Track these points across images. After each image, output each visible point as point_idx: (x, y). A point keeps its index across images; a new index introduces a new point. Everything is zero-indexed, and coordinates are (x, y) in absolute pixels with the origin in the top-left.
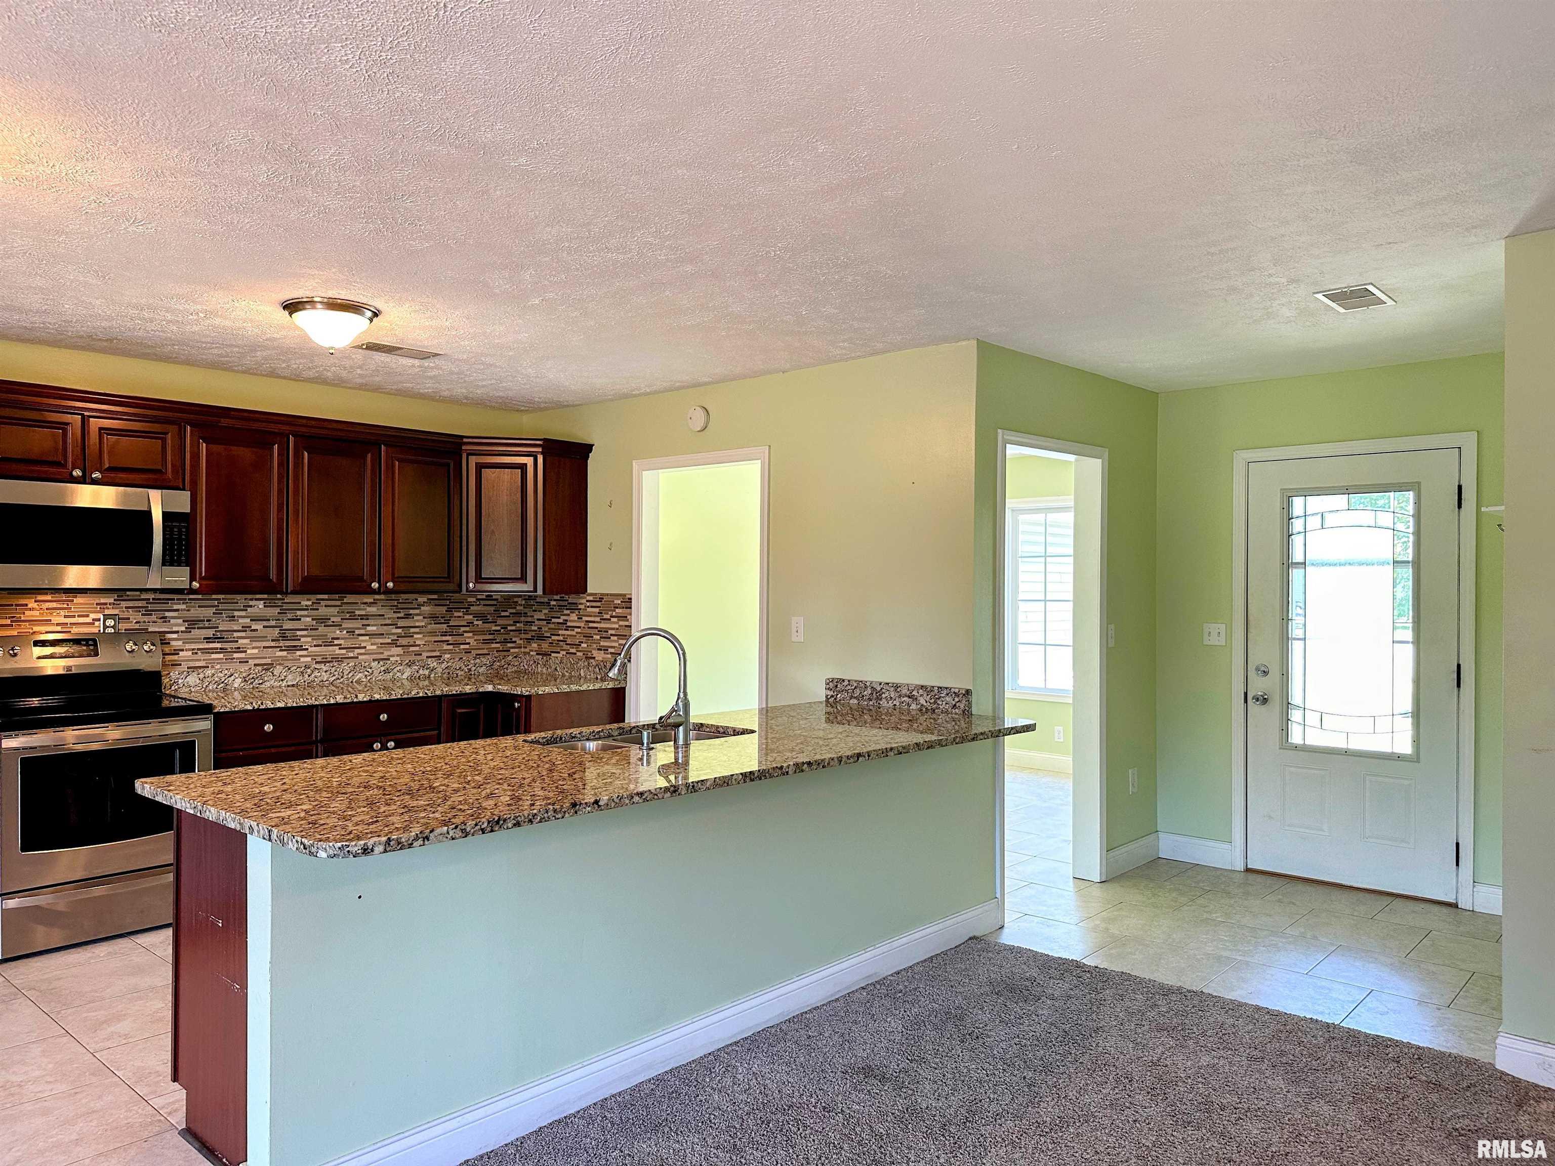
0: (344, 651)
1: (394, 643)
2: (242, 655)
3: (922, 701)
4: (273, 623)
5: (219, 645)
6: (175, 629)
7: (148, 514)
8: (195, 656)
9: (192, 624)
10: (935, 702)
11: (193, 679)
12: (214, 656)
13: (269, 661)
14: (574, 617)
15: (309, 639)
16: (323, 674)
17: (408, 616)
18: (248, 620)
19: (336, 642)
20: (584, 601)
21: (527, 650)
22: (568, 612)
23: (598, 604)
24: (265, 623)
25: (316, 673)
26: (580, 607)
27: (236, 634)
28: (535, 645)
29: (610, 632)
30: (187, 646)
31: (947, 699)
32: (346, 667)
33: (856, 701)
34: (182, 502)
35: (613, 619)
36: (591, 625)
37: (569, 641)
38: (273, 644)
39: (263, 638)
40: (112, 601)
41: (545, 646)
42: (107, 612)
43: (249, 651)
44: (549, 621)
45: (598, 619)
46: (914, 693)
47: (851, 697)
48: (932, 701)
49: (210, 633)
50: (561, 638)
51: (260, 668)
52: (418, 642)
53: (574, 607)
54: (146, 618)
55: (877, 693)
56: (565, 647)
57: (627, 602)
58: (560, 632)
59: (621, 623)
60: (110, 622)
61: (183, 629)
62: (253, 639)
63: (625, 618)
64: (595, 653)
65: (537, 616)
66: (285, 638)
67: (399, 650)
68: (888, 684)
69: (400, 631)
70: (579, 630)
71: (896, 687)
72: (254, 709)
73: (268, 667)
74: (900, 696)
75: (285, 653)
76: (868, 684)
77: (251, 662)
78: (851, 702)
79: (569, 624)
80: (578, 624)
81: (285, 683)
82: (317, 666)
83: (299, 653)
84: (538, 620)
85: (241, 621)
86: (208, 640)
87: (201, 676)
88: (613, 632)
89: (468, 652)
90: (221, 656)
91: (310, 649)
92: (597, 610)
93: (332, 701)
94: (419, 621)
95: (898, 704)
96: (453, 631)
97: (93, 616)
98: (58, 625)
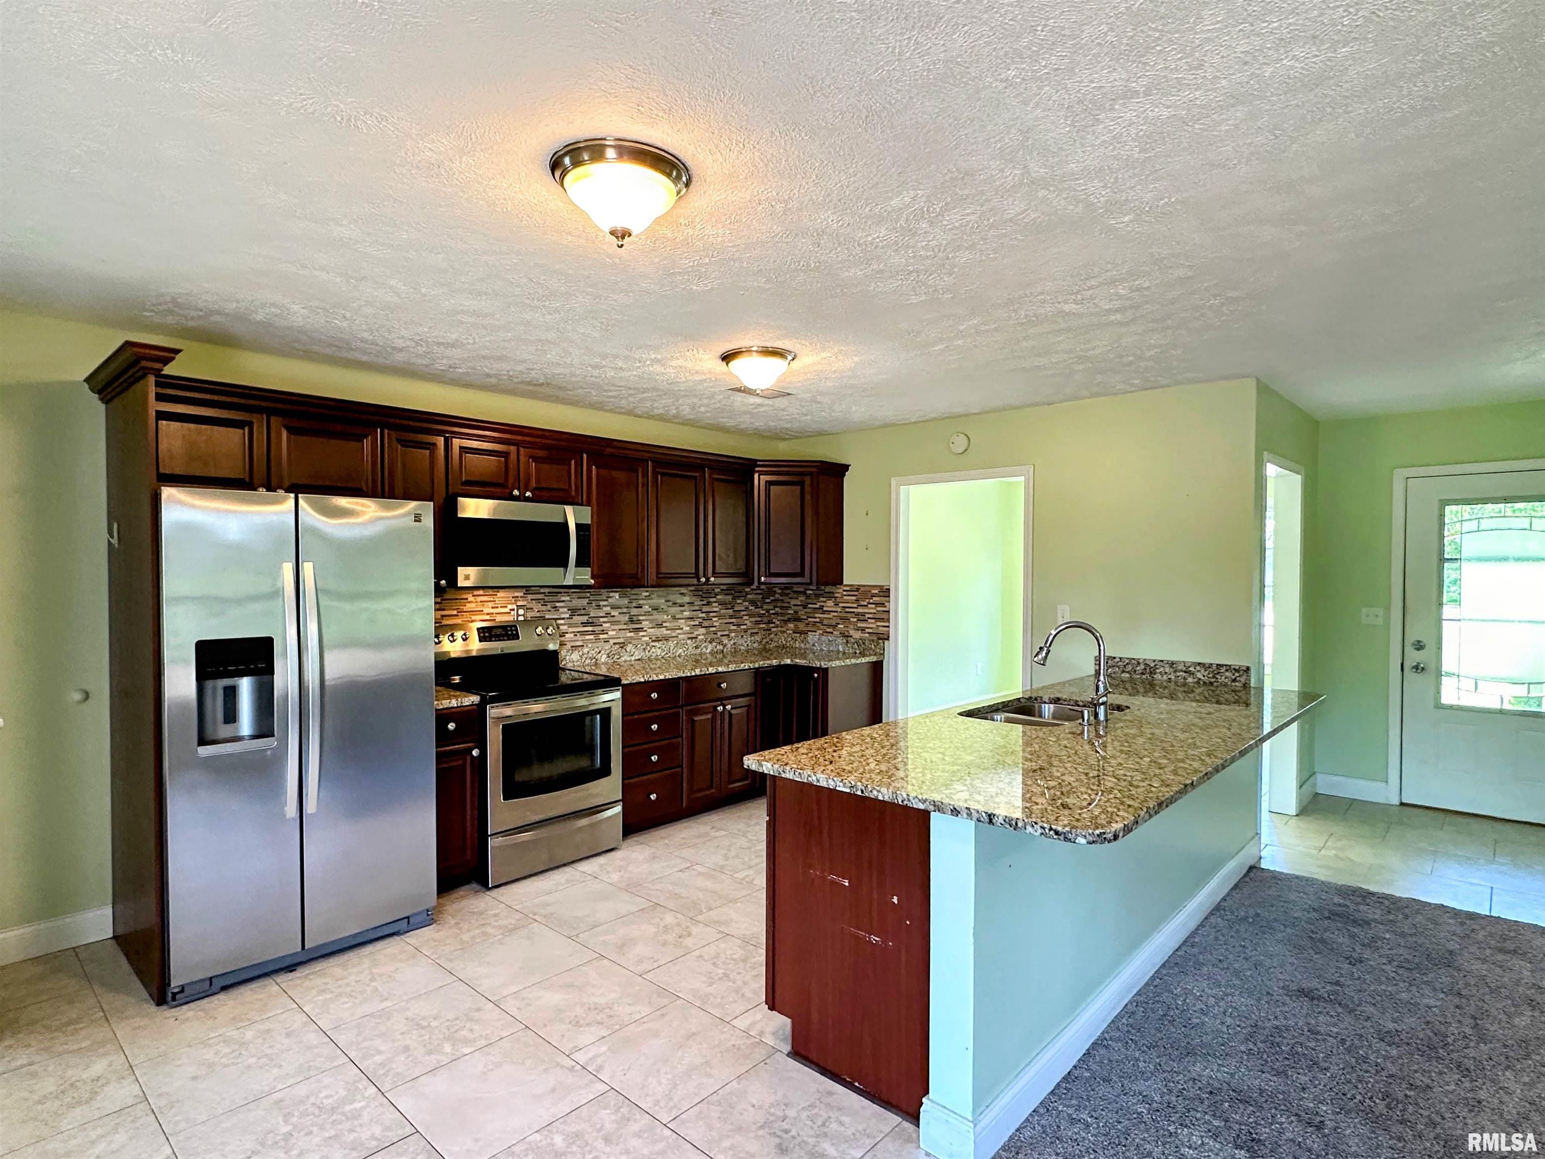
0: (669, 632)
1: (700, 625)
2: (605, 636)
3: (1199, 675)
4: (625, 610)
5: (590, 629)
6: (563, 616)
7: (565, 525)
8: (576, 638)
9: (574, 611)
10: (1213, 677)
11: (575, 656)
12: (588, 637)
13: (622, 640)
14: (830, 603)
15: (647, 623)
16: (658, 651)
17: (709, 604)
18: (609, 608)
19: (664, 625)
20: (841, 591)
21: (784, 629)
22: (824, 599)
23: (856, 593)
24: (620, 611)
25: (653, 650)
26: (836, 595)
27: (602, 620)
28: (791, 625)
29: (867, 616)
30: (571, 630)
31: (1227, 674)
32: (671, 644)
33: (1127, 675)
34: (586, 514)
35: (870, 606)
36: (847, 610)
37: (825, 622)
38: (625, 627)
39: (618, 623)
40: (521, 594)
41: (801, 626)
42: (519, 603)
43: (610, 633)
44: (805, 607)
45: (855, 605)
46: (1191, 669)
47: (1123, 672)
48: (1211, 675)
49: (584, 619)
50: (818, 620)
51: (618, 646)
52: (715, 624)
53: (831, 596)
54: (544, 608)
55: (1150, 669)
56: (822, 627)
57: (885, 592)
58: (817, 615)
59: (879, 609)
60: (521, 612)
61: (567, 616)
62: (612, 623)
63: (883, 605)
64: (852, 632)
65: (793, 602)
66: (631, 621)
67: (703, 630)
68: (1162, 661)
69: (704, 615)
70: (836, 614)
71: (1172, 664)
72: (644, 681)
73: (623, 645)
74: (1175, 672)
75: (632, 634)
76: (1141, 661)
77: (612, 641)
78: (1123, 675)
79: (825, 609)
80: (834, 609)
81: (633, 658)
82: (654, 644)
83: (641, 634)
84: (795, 605)
85: (604, 609)
86: (584, 624)
87: (581, 653)
88: (870, 616)
89: (746, 631)
90: (592, 637)
91: (649, 630)
92: (854, 598)
93: (693, 674)
94: (715, 607)
95: (1173, 678)
96: (736, 615)
97: (510, 607)
98: (488, 614)
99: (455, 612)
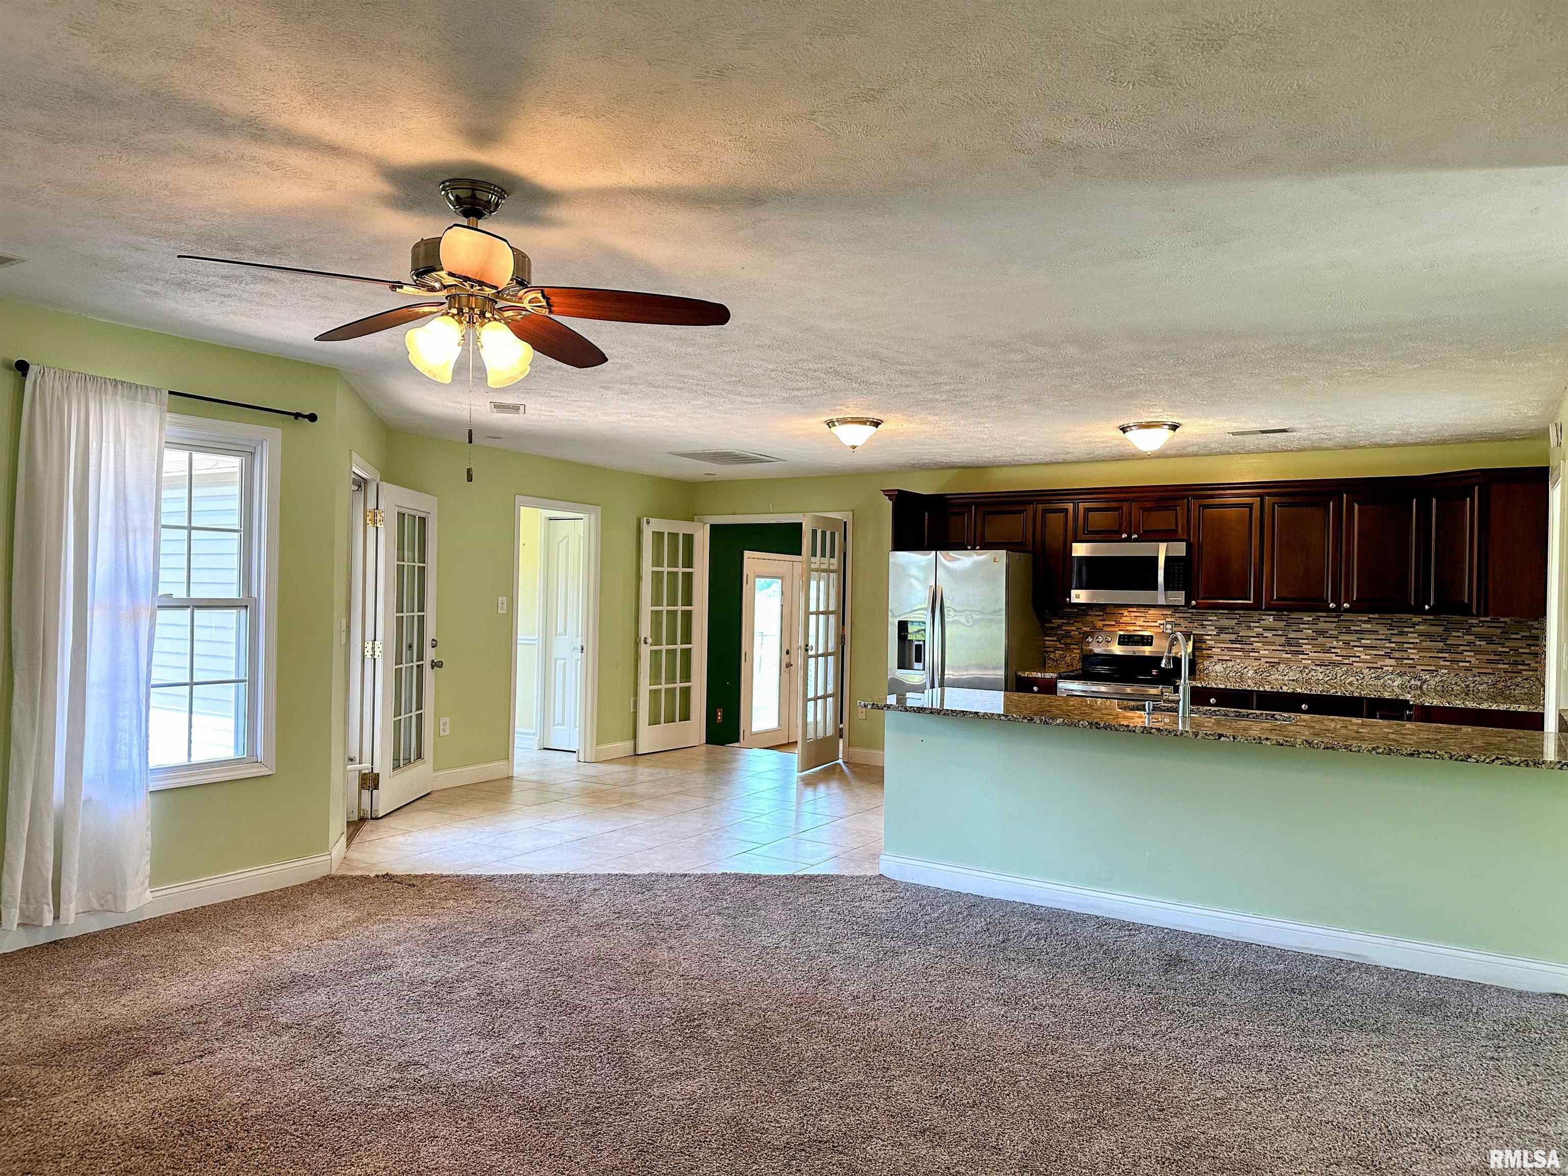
0: (1340, 658)
1: (1388, 655)
2: (1257, 654)
4: (1280, 633)
5: (1239, 646)
6: (1210, 633)
7: (1156, 559)
8: (1223, 653)
9: (1221, 630)
11: (1219, 668)
12: (1236, 653)
13: (1277, 660)
15: (1310, 647)
16: (1319, 674)
17: (1401, 633)
18: (1261, 630)
19: (1333, 650)
24: (1275, 633)
25: (1313, 673)
27: (1252, 639)
30: (1218, 645)
32: (1339, 671)
38: (1280, 648)
39: (1273, 644)
40: (1170, 613)
42: (1168, 620)
43: (1261, 652)
49: (1233, 637)
51: (1268, 665)
52: (1413, 656)
54: (1191, 625)
60: (1169, 626)
61: (1215, 633)
62: (1264, 643)
66: (1290, 645)
67: (1393, 662)
69: (1393, 645)
72: (1202, 687)
73: (1273, 665)
75: (1289, 656)
77: (1263, 660)
81: (1287, 678)
82: (1314, 668)
83: (1301, 656)
85: (1256, 629)
86: (1232, 642)
87: (1225, 666)
89: (1468, 669)
90: (1241, 653)
91: (1310, 654)
93: (1261, 689)
94: (1413, 638)
96: (1451, 649)
97: (1159, 622)
98: (1140, 626)
99: (1114, 623)
